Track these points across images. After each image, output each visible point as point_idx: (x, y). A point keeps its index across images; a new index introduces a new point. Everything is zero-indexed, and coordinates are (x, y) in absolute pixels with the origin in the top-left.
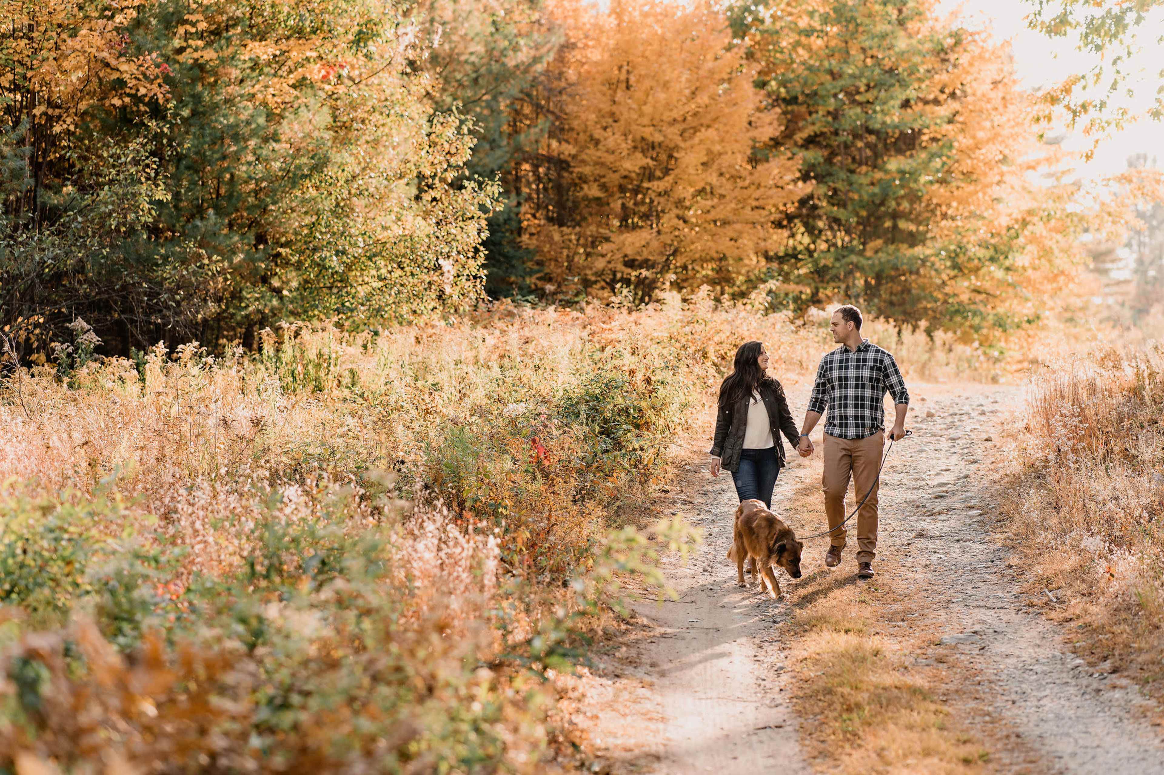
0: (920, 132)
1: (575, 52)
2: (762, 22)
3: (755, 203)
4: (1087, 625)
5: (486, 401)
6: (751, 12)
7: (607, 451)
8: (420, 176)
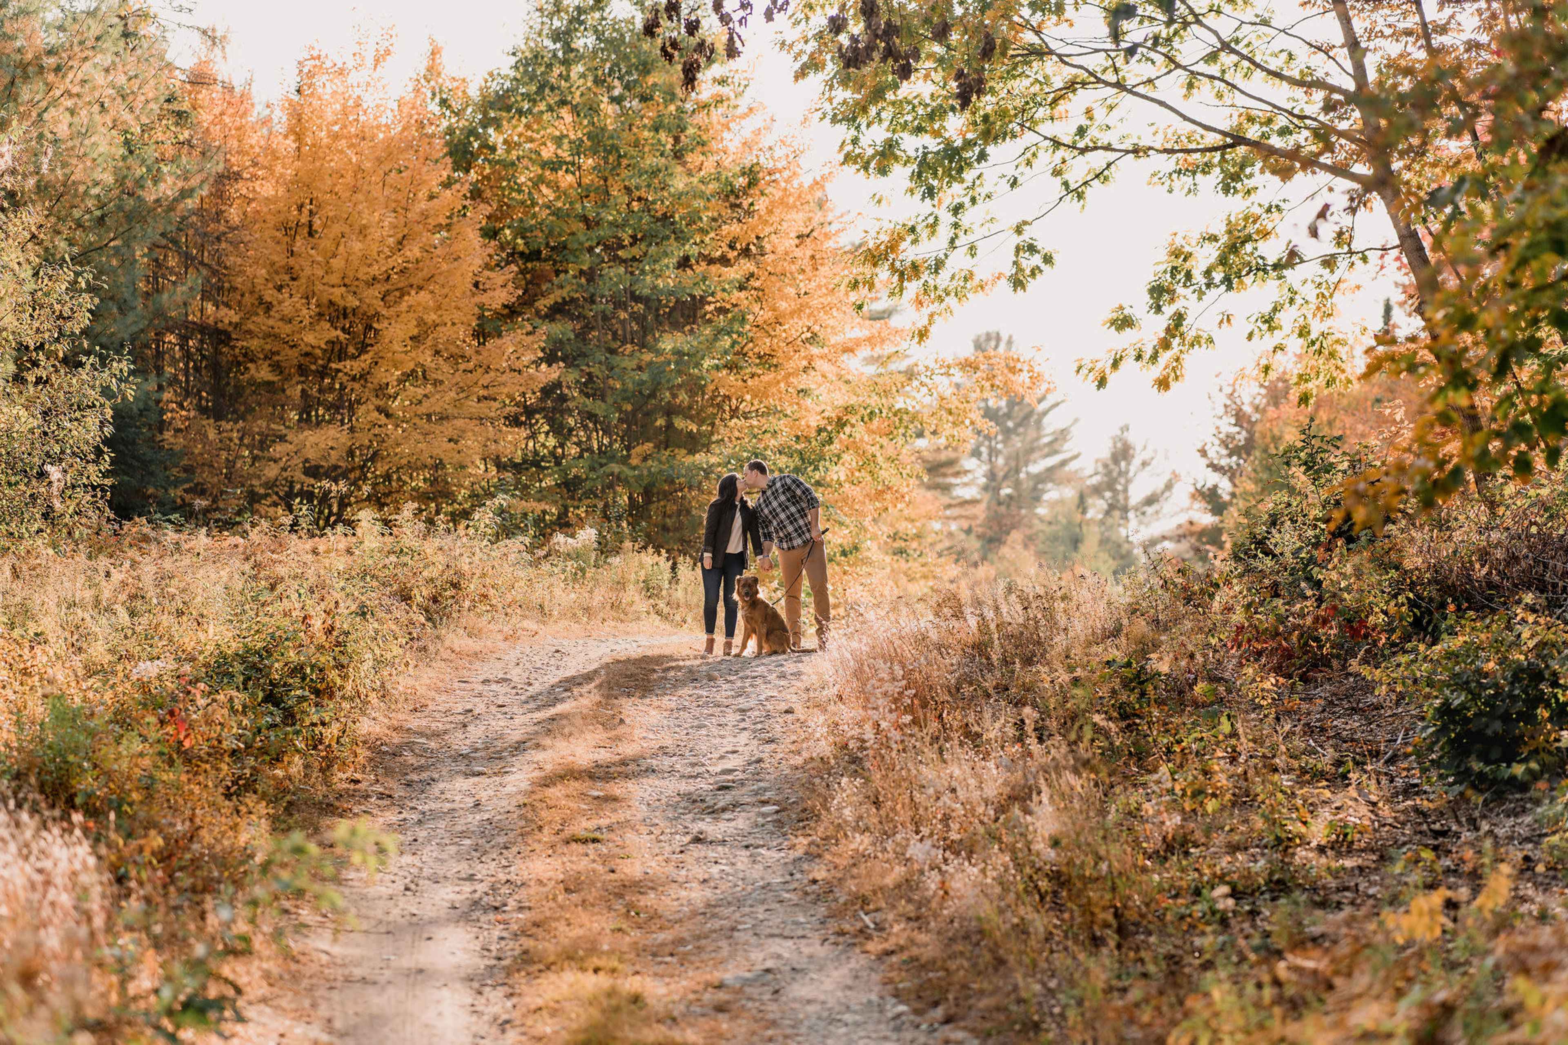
0: (703, 301)
1: (240, 184)
2: (493, 149)
3: (482, 393)
4: (914, 959)
5: (109, 657)
6: (477, 137)
7: (274, 726)
8: (22, 348)
